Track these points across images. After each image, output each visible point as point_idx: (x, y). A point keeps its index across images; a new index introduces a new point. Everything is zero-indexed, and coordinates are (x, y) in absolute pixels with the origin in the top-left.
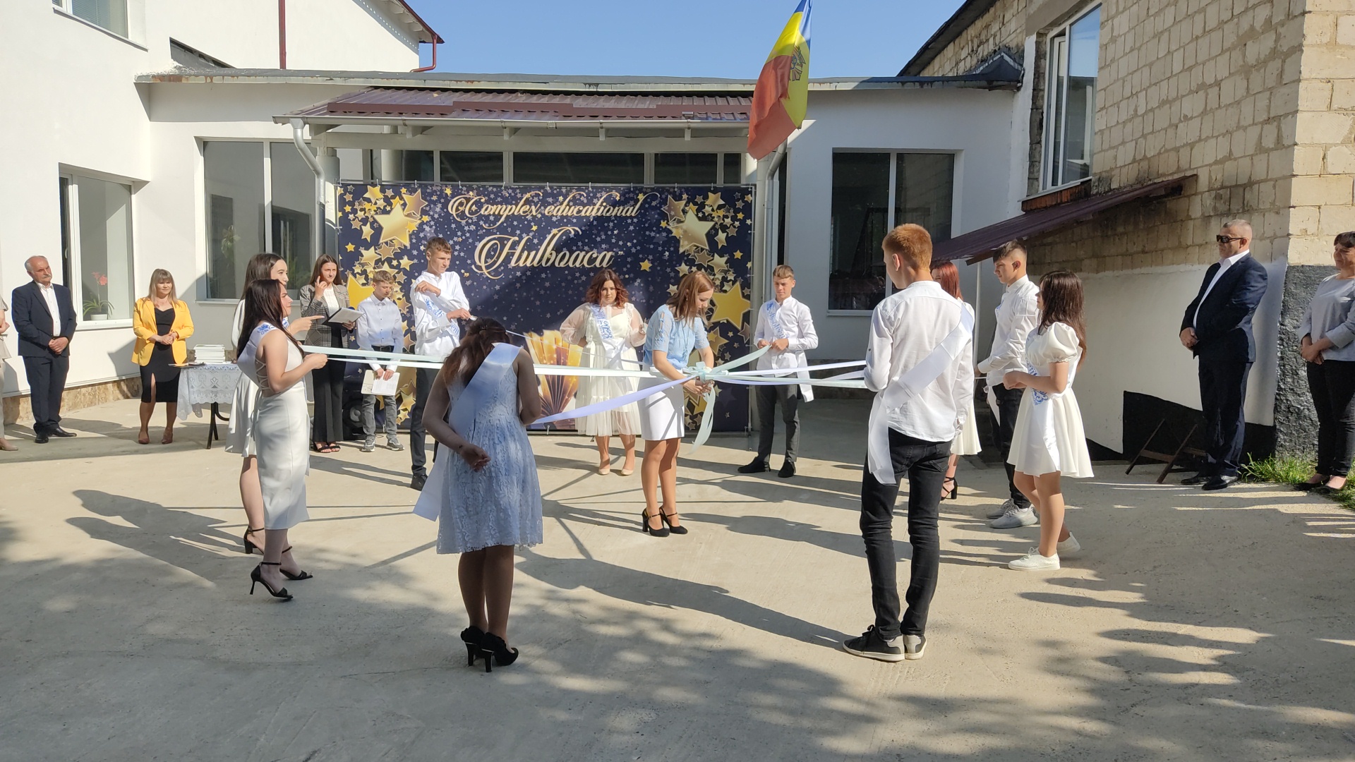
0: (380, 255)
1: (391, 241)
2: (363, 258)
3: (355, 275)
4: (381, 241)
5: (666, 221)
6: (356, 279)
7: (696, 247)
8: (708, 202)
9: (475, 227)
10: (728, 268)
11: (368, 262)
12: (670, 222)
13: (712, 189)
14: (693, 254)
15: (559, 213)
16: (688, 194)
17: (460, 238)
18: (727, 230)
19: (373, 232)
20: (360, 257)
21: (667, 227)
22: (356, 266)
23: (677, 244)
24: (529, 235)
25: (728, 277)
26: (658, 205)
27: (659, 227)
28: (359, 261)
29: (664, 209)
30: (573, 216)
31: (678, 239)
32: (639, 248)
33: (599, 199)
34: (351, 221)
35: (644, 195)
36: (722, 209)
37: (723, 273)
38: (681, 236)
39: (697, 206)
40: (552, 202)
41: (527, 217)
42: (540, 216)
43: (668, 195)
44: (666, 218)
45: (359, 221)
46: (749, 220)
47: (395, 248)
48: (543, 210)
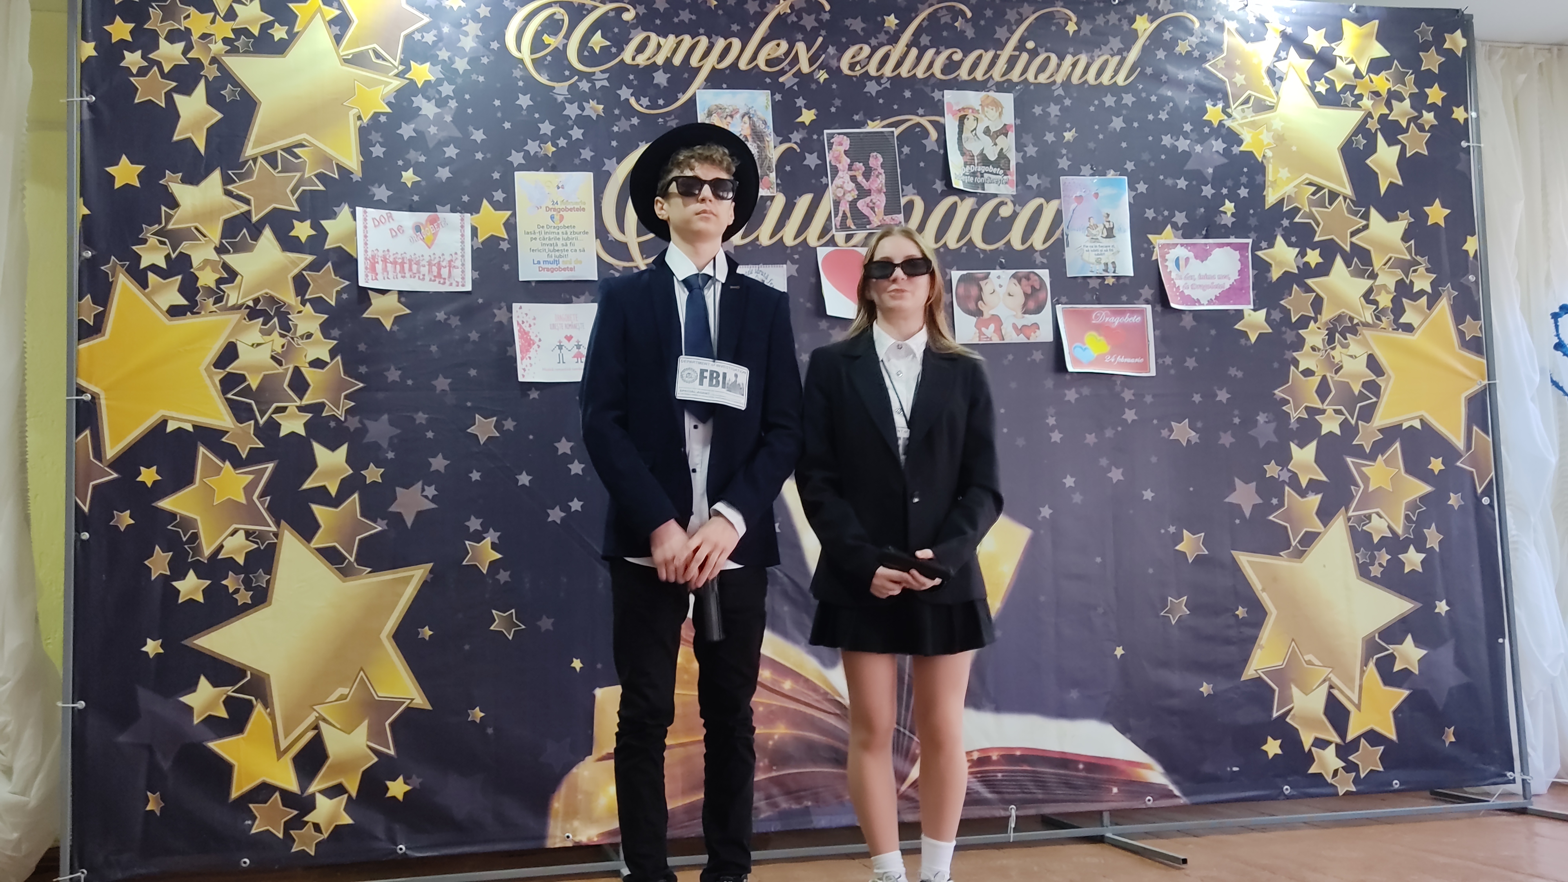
0: (247, 202)
1: (288, 150)
2: (178, 214)
3: (140, 277)
4: (250, 151)
5: (1220, 105)
6: (147, 291)
7: (1314, 188)
8: (1343, 50)
9: (602, 106)
10: (1411, 254)
11: (197, 229)
12: (1233, 107)
13: (1351, 10)
14: (1308, 210)
15: (888, 71)
16: (1283, 22)
17: (550, 143)
18: (1399, 137)
19: (220, 116)
20: (163, 208)
21: (1224, 122)
22: (144, 241)
23: (1259, 178)
24: (789, 140)
25: (1412, 282)
26: (1196, 54)
27: (1200, 123)
28: (160, 223)
29: (1214, 65)
30: (932, 81)
31: (1260, 160)
32: (1142, 187)
33: (1014, 27)
34: (133, 75)
35: (1152, 21)
36: (1383, 72)
37: (1399, 271)
38: (1269, 154)
39: (1312, 61)
40: (862, 34)
41: (781, 80)
42: (826, 76)
43: (1225, 21)
44: (1220, 95)
45: (164, 76)
46: (1462, 108)
47: (302, 176)
48: (833, 57)
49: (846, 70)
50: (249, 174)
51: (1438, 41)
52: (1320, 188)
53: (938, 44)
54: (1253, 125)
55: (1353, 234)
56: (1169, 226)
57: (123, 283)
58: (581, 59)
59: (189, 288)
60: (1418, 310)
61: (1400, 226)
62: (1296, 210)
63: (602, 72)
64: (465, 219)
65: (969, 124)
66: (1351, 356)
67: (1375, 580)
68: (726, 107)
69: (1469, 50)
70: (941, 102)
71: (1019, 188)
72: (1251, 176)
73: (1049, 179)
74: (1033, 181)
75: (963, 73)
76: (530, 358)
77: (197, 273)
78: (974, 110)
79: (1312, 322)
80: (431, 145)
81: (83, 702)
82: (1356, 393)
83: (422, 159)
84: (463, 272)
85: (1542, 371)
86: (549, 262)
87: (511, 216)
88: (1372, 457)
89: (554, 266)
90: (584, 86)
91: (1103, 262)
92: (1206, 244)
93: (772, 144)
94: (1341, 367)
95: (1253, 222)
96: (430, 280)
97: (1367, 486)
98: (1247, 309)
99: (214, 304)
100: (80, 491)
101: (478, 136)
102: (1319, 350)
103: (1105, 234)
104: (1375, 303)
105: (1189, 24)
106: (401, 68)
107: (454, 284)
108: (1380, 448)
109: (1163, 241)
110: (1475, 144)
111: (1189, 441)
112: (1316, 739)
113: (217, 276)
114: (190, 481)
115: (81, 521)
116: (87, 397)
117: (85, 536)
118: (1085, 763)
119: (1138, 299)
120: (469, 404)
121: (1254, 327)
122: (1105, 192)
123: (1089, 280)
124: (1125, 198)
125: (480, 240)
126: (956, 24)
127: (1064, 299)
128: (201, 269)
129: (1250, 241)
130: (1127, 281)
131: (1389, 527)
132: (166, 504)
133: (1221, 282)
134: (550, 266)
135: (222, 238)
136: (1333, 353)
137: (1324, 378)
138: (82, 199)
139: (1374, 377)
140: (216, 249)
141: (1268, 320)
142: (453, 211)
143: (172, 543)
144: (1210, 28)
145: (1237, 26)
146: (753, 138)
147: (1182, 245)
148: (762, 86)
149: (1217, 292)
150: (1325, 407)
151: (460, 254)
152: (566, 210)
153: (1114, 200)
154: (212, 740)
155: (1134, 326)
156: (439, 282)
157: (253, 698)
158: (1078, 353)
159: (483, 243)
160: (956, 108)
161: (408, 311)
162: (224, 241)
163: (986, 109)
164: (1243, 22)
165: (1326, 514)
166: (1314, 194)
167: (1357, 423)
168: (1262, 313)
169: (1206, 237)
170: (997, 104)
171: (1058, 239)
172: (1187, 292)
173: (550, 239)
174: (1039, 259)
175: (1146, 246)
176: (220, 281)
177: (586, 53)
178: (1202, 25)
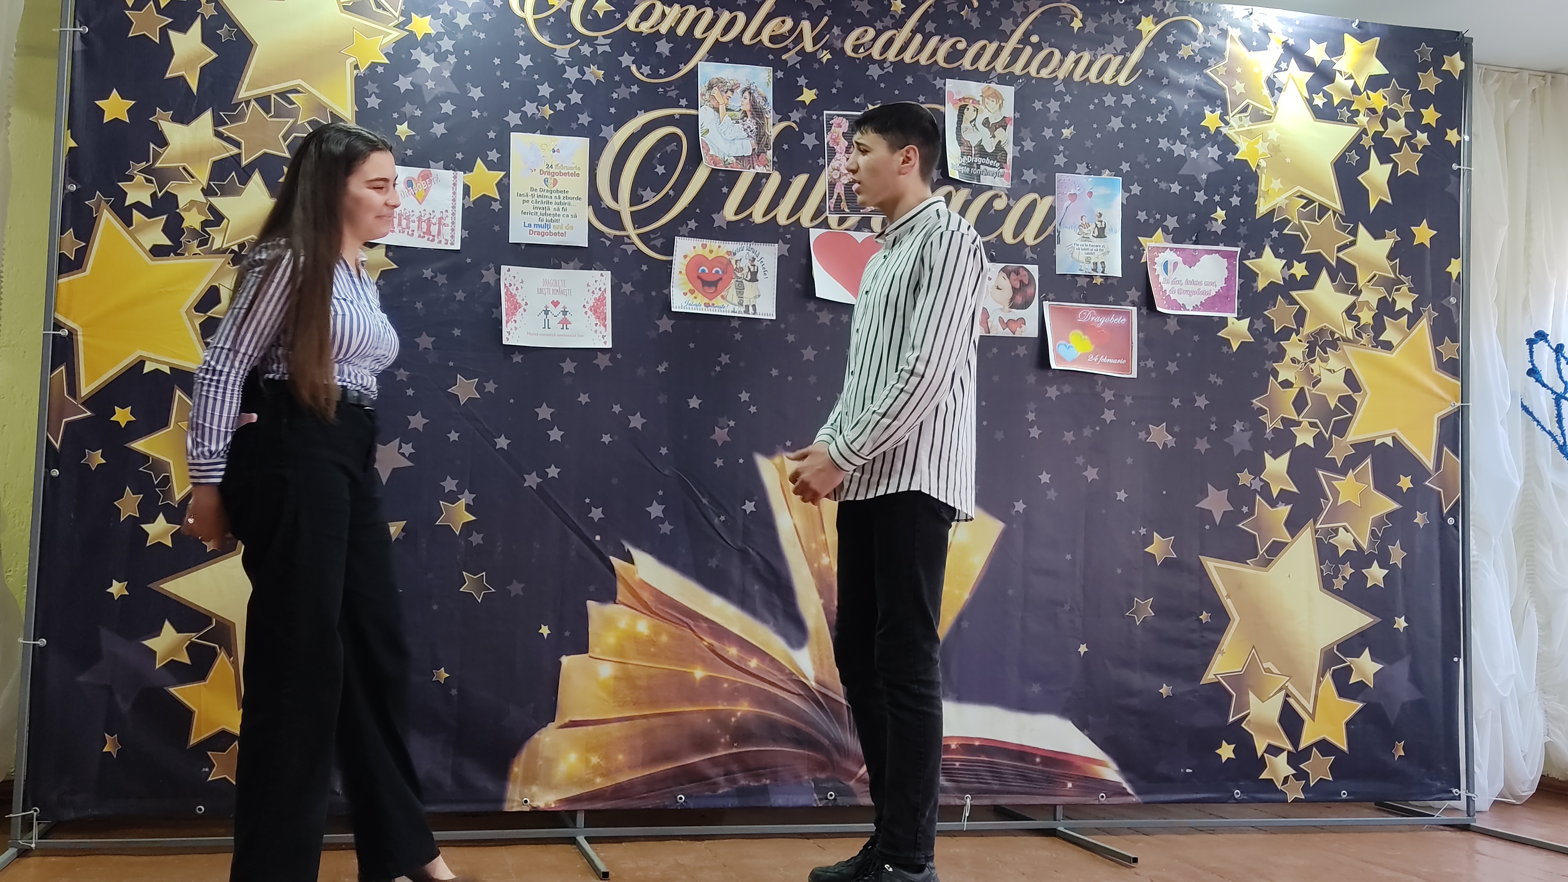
0: (238, 145)
1: (282, 95)
2: (167, 152)
3: (124, 215)
4: (243, 93)
5: (1218, 112)
6: (131, 228)
7: (1305, 201)
8: (1343, 64)
9: (603, 72)
10: (1395, 274)
11: (184, 168)
12: (1231, 115)
13: (1354, 25)
14: (1297, 223)
15: (891, 55)
16: (1286, 33)
17: (548, 105)
18: (1392, 155)
19: (215, 55)
20: (152, 145)
21: (1221, 129)
22: (131, 178)
23: (1251, 188)
24: (789, 119)
25: (1394, 301)
26: (1198, 59)
27: (1197, 129)
28: (148, 161)
29: (1215, 72)
30: (934, 69)
31: (1254, 169)
32: (1136, 189)
33: (1020, 20)
34: (128, 9)
35: (1156, 24)
36: (1381, 90)
37: (1382, 289)
38: (1263, 164)
39: (1312, 74)
40: (867, 16)
41: (784, 57)
42: (829, 56)
43: (1229, 28)
44: (1219, 102)
45: (159, 10)
46: (1456, 130)
47: (296, 122)
48: (837, 38)
49: (849, 53)
50: (240, 117)
51: (1437, 63)
52: (1310, 201)
53: (943, 32)
54: (1249, 134)
55: (1340, 249)
56: (1160, 230)
57: (107, 219)
58: (584, 23)
59: (174, 228)
60: (1399, 328)
61: (1387, 244)
62: (1286, 222)
63: (604, 37)
64: (458, 176)
65: (969, 114)
66: (1330, 370)
67: (1337, 593)
68: (727, 80)
69: (1466, 74)
70: (942, 90)
71: (1015, 181)
72: (1244, 184)
73: (1045, 175)
74: (1029, 175)
75: (966, 63)
76: (515, 321)
77: (182, 214)
78: (974, 101)
79: (1294, 334)
80: (428, 100)
81: (44, 640)
82: (1332, 407)
83: (418, 113)
84: (453, 230)
85: (1513, 395)
86: (540, 226)
87: (504, 177)
88: (1343, 472)
89: (545, 230)
90: (586, 50)
91: (1092, 261)
92: (1195, 250)
93: (771, 121)
94: (1320, 380)
95: (1243, 230)
96: (419, 236)
97: (1336, 499)
98: (1231, 316)
99: (197, 247)
100: (52, 428)
101: (476, 93)
102: (1299, 362)
103: (1096, 233)
104: (1357, 319)
105: (1194, 29)
106: (402, 19)
107: (443, 241)
108: (1351, 462)
109: (1153, 245)
110: (1465, 168)
111: (1165, 444)
112: (1269, 745)
113: (204, 218)
114: (166, 424)
115: (51, 457)
116: (64, 333)
117: (55, 472)
118: (1042, 757)
119: (1125, 301)
120: (451, 364)
121: (1236, 335)
122: (1099, 191)
123: (1077, 279)
124: (1119, 198)
125: (471, 200)
126: (962, 13)
127: (1051, 296)
128: (187, 209)
129: (1239, 249)
130: (1115, 282)
131: (1355, 541)
132: (139, 445)
133: (1207, 288)
134: (541, 230)
135: (210, 180)
136: (1312, 366)
137: (1302, 389)
138: (69, 131)
139: (1351, 393)
140: (203, 190)
141: (1250, 329)
142: (446, 168)
143: (143, 485)
144: (1214, 34)
145: (1241, 34)
146: (752, 114)
147: (1171, 249)
148: (766, 64)
149: (1203, 298)
150: (1301, 419)
151: (450, 212)
152: (561, 174)
153: (1107, 200)
154: (174, 685)
155: (1120, 326)
156: (428, 239)
157: (217, 646)
158: (1062, 350)
159: (474, 202)
160: (957, 97)
161: (395, 266)
162: (211, 183)
163: (986, 100)
164: (1246, 30)
165: (1294, 525)
166: (1304, 207)
167: (1330, 437)
168: (1247, 321)
169: (1196, 243)
170: (997, 96)
171: (1050, 235)
172: (1173, 297)
173: (542, 203)
174: (1029, 254)
175: (1135, 248)
176: (205, 224)
177: (589, 17)
178: (1206, 30)
